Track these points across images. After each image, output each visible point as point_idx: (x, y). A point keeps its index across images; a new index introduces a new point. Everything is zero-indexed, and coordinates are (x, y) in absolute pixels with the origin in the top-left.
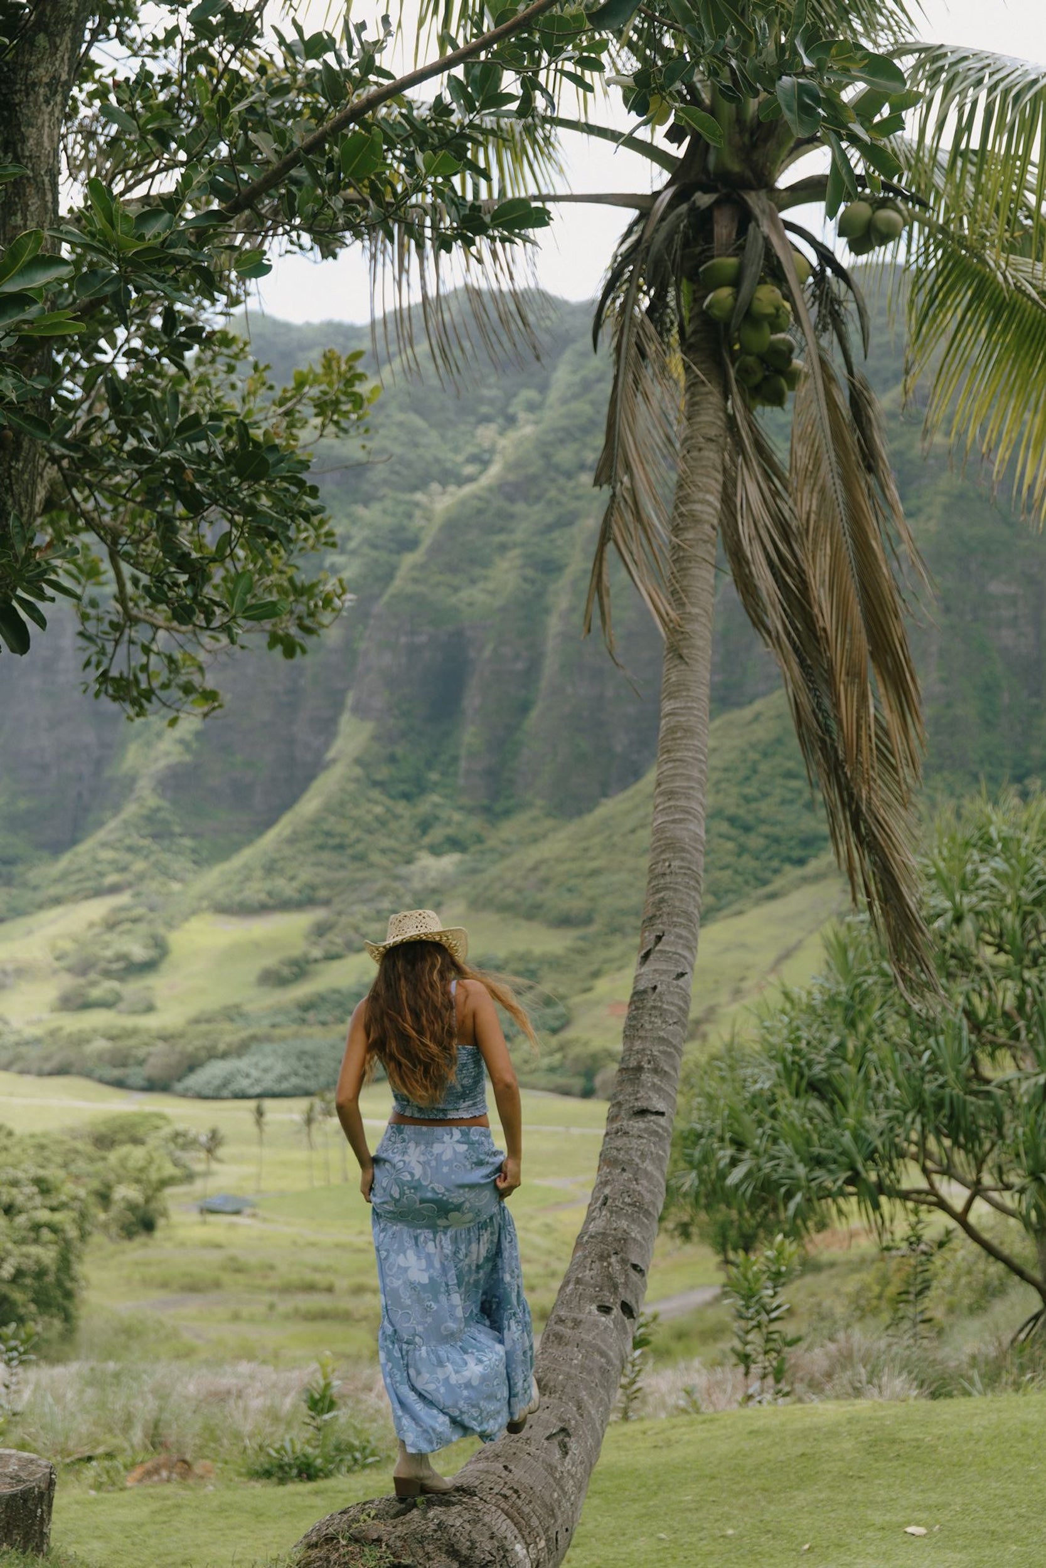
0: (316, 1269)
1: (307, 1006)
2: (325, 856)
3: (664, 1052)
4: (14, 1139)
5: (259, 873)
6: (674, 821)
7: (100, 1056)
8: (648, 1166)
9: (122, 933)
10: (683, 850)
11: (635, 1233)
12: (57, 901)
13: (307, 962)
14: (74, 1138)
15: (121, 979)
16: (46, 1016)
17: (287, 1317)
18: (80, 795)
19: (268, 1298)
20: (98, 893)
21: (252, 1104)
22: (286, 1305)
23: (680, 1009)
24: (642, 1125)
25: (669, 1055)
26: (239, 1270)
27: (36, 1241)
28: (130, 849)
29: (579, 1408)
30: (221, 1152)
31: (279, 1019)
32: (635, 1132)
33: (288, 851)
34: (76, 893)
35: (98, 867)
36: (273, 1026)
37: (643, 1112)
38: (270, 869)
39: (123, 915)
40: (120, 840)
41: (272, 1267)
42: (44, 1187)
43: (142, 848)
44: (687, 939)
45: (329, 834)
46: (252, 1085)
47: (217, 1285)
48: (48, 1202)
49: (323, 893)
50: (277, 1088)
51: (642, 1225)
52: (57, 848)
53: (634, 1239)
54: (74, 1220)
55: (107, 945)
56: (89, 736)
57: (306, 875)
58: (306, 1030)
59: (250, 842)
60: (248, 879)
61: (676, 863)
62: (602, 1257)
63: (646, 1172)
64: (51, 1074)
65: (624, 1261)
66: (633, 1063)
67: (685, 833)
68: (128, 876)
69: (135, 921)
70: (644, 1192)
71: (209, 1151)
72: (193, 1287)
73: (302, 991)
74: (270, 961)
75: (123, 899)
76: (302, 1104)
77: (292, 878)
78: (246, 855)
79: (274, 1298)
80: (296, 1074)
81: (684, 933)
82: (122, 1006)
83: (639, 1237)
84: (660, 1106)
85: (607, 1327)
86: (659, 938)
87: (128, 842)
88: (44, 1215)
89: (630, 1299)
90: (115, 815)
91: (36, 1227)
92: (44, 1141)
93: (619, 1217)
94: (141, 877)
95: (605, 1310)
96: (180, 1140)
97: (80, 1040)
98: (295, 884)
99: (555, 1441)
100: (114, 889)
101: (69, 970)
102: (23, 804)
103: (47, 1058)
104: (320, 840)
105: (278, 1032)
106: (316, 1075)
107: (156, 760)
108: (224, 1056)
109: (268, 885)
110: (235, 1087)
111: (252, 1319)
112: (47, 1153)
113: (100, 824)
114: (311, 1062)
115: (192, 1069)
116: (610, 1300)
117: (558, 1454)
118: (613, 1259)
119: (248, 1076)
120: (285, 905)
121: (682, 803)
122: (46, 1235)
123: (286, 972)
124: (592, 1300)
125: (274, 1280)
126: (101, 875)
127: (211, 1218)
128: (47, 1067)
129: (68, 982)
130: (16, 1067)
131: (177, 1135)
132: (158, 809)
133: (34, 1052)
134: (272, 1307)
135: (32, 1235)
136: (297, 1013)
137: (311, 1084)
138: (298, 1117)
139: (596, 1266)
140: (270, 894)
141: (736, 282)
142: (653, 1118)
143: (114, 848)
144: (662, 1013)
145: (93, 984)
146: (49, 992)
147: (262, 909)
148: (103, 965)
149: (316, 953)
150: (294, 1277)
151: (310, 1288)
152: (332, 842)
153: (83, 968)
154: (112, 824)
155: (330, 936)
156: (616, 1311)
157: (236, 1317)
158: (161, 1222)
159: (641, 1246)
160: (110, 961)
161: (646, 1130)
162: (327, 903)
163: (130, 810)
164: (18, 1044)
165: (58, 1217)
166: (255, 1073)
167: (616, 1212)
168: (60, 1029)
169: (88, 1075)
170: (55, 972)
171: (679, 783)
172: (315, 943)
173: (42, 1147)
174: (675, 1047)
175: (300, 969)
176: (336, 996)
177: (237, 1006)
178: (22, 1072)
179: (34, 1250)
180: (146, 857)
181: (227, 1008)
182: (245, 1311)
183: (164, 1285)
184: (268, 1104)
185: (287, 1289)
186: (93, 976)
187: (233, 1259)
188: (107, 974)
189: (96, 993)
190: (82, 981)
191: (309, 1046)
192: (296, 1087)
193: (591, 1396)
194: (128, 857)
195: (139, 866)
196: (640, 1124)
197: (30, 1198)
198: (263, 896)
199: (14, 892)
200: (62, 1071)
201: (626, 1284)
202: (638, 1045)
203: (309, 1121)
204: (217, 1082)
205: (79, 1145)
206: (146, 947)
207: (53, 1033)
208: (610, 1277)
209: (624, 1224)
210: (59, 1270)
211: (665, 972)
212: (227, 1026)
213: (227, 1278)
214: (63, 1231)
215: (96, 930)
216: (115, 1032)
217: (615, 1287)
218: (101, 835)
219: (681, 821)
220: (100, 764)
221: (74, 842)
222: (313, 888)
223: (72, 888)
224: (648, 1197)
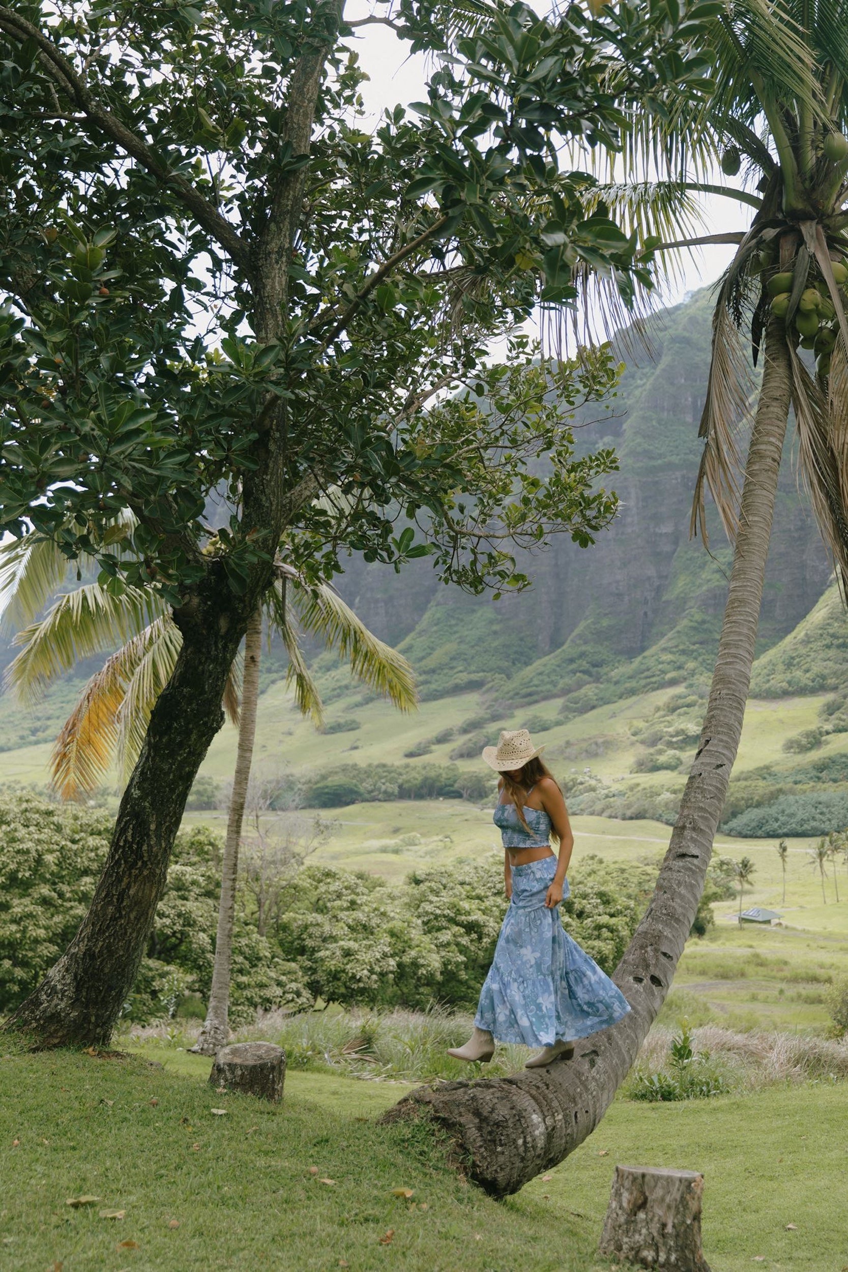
0: (821, 966)
1: (821, 767)
2: (832, 653)
3: (702, 817)
4: (604, 865)
5: (781, 667)
6: (726, 663)
7: (666, 804)
8: (683, 890)
9: (679, 715)
10: (730, 682)
11: (667, 932)
12: (632, 692)
13: (821, 734)
14: (647, 864)
15: (681, 749)
16: (627, 776)
17: (792, 1000)
18: (645, 614)
19: (781, 985)
20: (662, 685)
21: (777, 842)
22: (791, 991)
23: (717, 788)
24: (681, 864)
25: (706, 819)
26: (761, 965)
27: (598, 937)
28: (683, 652)
29: (609, 1039)
30: (750, 877)
31: (799, 778)
32: (676, 868)
33: (803, 651)
34: (644, 687)
35: (660, 666)
36: (796, 783)
37: (683, 856)
38: (789, 664)
39: (681, 701)
40: (676, 646)
41: (786, 963)
42: (605, 899)
43: (693, 651)
44: (727, 742)
45: (834, 636)
46: (780, 827)
47: (743, 975)
48: (608, 910)
49: (831, 681)
50: (799, 830)
51: (672, 927)
52: (631, 653)
53: (666, 937)
54: (627, 924)
55: (670, 724)
56: (651, 571)
57: (816, 669)
58: (820, 785)
59: (774, 644)
60: (773, 672)
61: (725, 691)
62: (642, 947)
63: (680, 893)
64: (631, 818)
65: (656, 950)
66: (681, 824)
67: (732, 671)
68: (683, 673)
69: (688, 706)
70: (677, 907)
71: (742, 875)
72: (724, 975)
73: (815, 755)
74: (794, 734)
75: (680, 690)
76: (817, 841)
77: (807, 671)
78: (772, 654)
79: (784, 986)
80: (814, 819)
81: (725, 738)
82: (681, 768)
83: (670, 936)
84: (695, 851)
85: (637, 991)
86: (708, 741)
87: (681, 647)
88: (605, 919)
89: (657, 974)
90: (672, 629)
91: (599, 927)
92: (623, 867)
93: (657, 922)
94: (693, 673)
95: (639, 980)
96: (725, 867)
97: (653, 793)
98: (808, 675)
99: (587, 1059)
100: (673, 683)
101: (643, 742)
102: (605, 623)
103: (629, 806)
104: (828, 641)
105: (799, 786)
106: (829, 820)
107: (700, 586)
108: (758, 805)
109: (788, 676)
110: (767, 828)
111: (765, 1001)
112: (626, 875)
113: (663, 635)
114: (824, 810)
115: (734, 815)
116: (642, 973)
117: (587, 1066)
118: (649, 949)
119: (777, 820)
120: (802, 691)
121: (733, 651)
122: (605, 933)
123: (804, 741)
124: (631, 974)
125: (787, 973)
126: (664, 672)
127: (746, 925)
128: (629, 813)
129: (643, 751)
130: (606, 814)
131: (722, 863)
132: (704, 622)
133: (618, 802)
134: (781, 992)
135: (596, 933)
136: (814, 773)
137: (826, 826)
138: (813, 852)
139: (638, 952)
140: (789, 683)
141: (790, 290)
142: (689, 859)
143: (673, 653)
144: (703, 791)
145: (660, 752)
146: (628, 758)
147: (785, 694)
148: (667, 738)
149: (828, 727)
150: (802, 972)
151: (815, 979)
152: (836, 642)
153: (654, 741)
154: (670, 635)
155: (837, 714)
156: (647, 981)
157: (754, 998)
158: (709, 927)
159: (671, 941)
160: (672, 736)
161: (683, 867)
162: (835, 688)
163: (684, 623)
164: (607, 796)
165: (613, 921)
166: (782, 819)
167: (656, 919)
168: (638, 785)
169: (658, 819)
170: (632, 744)
171: (733, 637)
172: (827, 720)
173: (623, 871)
174: (710, 814)
175: (815, 740)
176: (844, 760)
177: (767, 768)
178: (610, 817)
179: (596, 943)
180: (696, 658)
181: (761, 769)
182: (762, 995)
183: (703, 973)
184: (789, 842)
185: (795, 980)
186: (660, 746)
187: (757, 956)
188: (670, 745)
189: (662, 759)
190: (652, 750)
191: (823, 798)
192: (813, 828)
193: (620, 1033)
194: (683, 658)
195: (691, 665)
196: (680, 863)
197: (596, 907)
198: (784, 684)
199: (602, 686)
200: (639, 816)
201: (656, 965)
202: (686, 812)
203: (821, 855)
204: (754, 824)
205: (649, 869)
206: (698, 724)
207: (631, 789)
208: (645, 960)
209: (660, 927)
210: (615, 958)
211: (708, 764)
212: (761, 783)
213: (750, 970)
214: (617, 931)
215: (661, 713)
216: (676, 787)
217: (647, 966)
218: (663, 643)
219: (731, 663)
220: (659, 590)
221: (643, 649)
222: (823, 677)
223: (643, 682)
224: (679, 910)
